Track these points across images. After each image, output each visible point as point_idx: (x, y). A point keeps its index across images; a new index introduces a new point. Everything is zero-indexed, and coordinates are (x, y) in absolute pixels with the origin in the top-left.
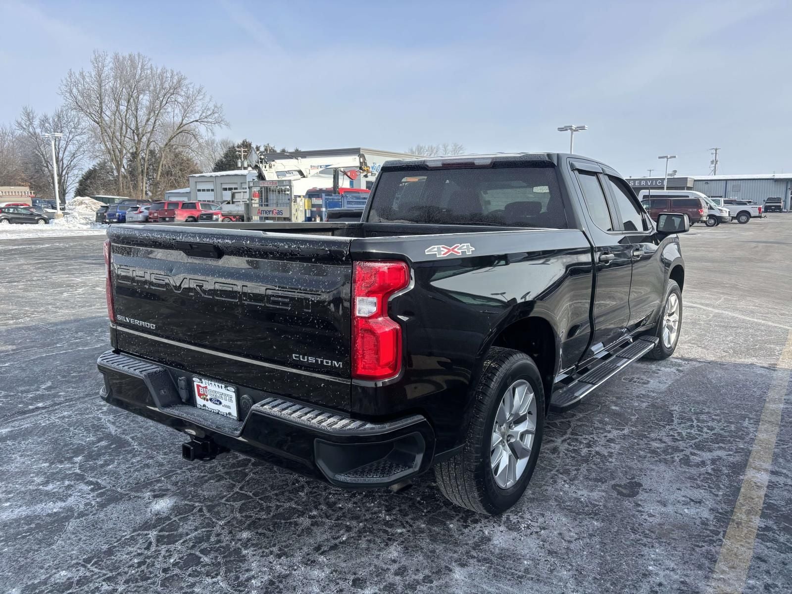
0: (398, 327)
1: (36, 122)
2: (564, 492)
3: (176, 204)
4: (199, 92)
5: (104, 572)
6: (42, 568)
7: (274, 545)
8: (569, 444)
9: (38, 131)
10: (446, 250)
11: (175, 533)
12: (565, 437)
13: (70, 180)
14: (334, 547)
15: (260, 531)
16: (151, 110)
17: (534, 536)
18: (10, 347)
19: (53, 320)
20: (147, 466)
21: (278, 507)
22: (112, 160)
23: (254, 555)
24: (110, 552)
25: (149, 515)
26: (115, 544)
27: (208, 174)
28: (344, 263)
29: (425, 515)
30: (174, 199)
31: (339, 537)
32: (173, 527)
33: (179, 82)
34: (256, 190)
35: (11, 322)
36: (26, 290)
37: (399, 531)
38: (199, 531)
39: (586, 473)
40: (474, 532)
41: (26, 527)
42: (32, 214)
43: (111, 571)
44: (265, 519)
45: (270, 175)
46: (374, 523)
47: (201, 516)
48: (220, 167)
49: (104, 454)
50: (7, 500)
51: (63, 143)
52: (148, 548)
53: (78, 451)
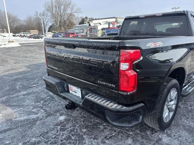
0: (136, 74)
1: (38, 14)
2: (185, 123)
3: (70, 33)
4: (75, 4)
5: (45, 139)
6: (28, 136)
7: (93, 135)
8: (184, 105)
9: (39, 16)
10: (154, 45)
11: (65, 127)
12: (182, 103)
13: (46, 28)
14: (111, 137)
15: (89, 129)
16: (64, 10)
17: (177, 139)
18: (29, 70)
19: (40, 63)
20: (59, 105)
21: (94, 121)
22: (55, 23)
23: (87, 138)
24: (47, 133)
25: (58, 121)
26: (49, 130)
27: (78, 26)
28: (116, 50)
29: (139, 128)
30: (69, 32)
31: (112, 134)
32: (64, 126)
33: (70, 2)
34: (89, 28)
35: (31, 63)
36: (35, 55)
37: (131, 133)
38: (71, 128)
39: (191, 116)
40: (156, 136)
41: (26, 122)
42: (38, 37)
43: (47, 139)
44: (90, 125)
45: (92, 24)
46: (123, 129)
47: (72, 122)
48: (80, 24)
49: (48, 101)
50: (23, 113)
51: (44, 19)
52: (57, 132)
53: (42, 100)
